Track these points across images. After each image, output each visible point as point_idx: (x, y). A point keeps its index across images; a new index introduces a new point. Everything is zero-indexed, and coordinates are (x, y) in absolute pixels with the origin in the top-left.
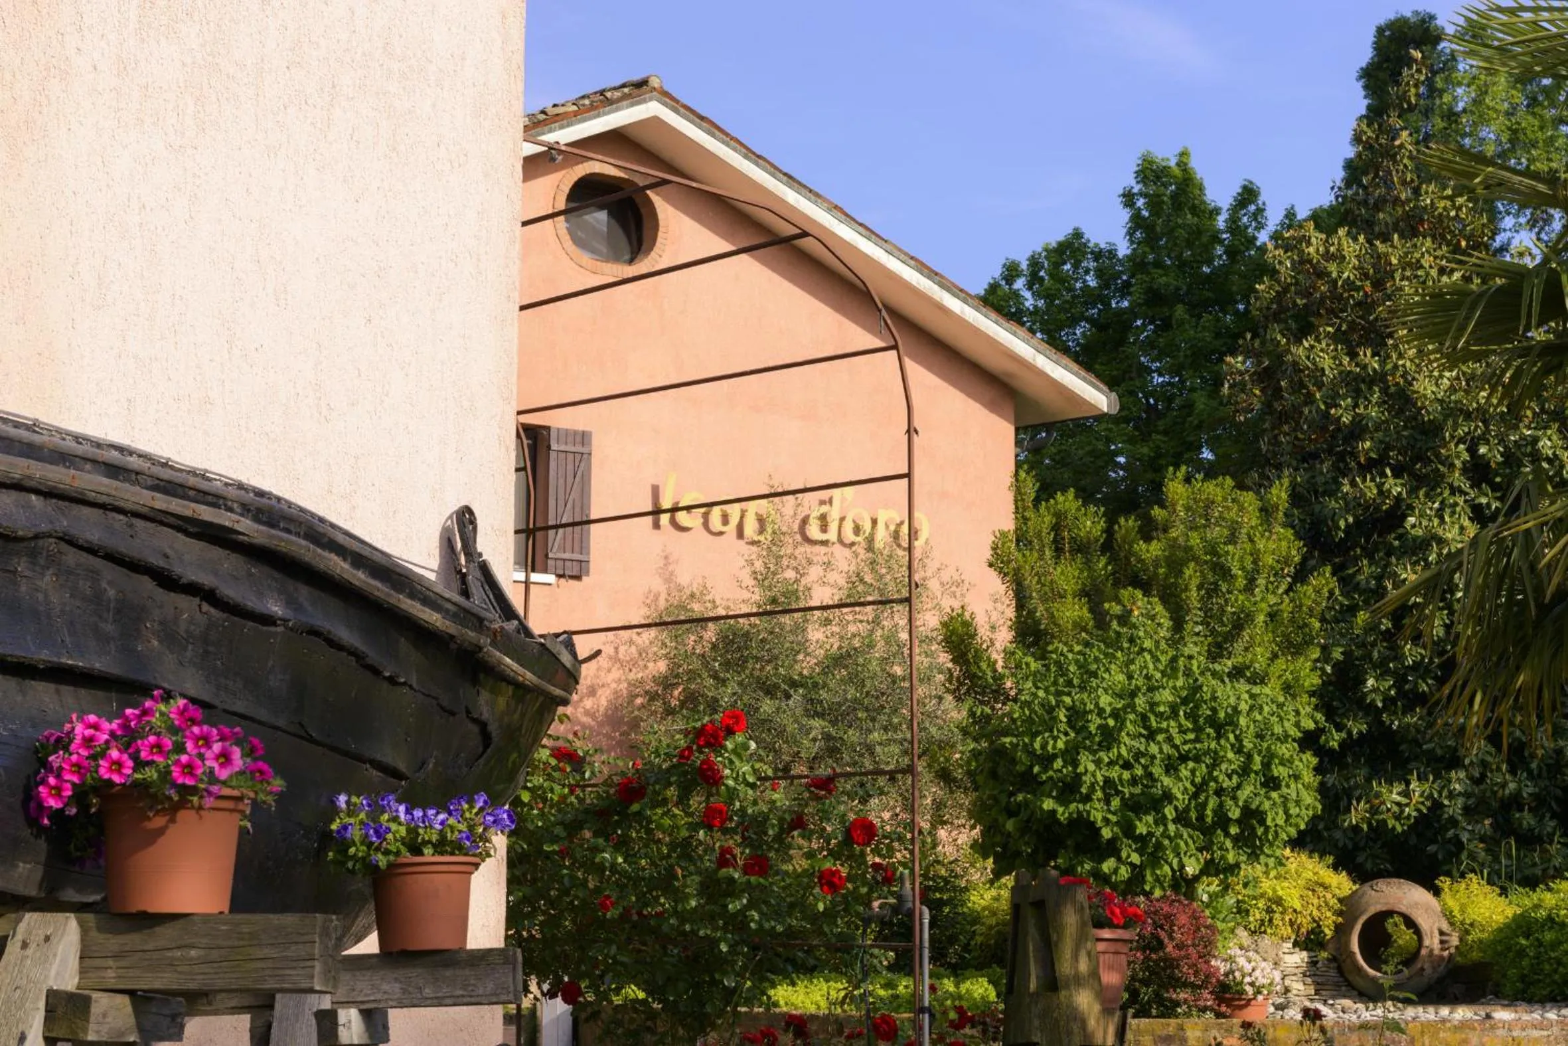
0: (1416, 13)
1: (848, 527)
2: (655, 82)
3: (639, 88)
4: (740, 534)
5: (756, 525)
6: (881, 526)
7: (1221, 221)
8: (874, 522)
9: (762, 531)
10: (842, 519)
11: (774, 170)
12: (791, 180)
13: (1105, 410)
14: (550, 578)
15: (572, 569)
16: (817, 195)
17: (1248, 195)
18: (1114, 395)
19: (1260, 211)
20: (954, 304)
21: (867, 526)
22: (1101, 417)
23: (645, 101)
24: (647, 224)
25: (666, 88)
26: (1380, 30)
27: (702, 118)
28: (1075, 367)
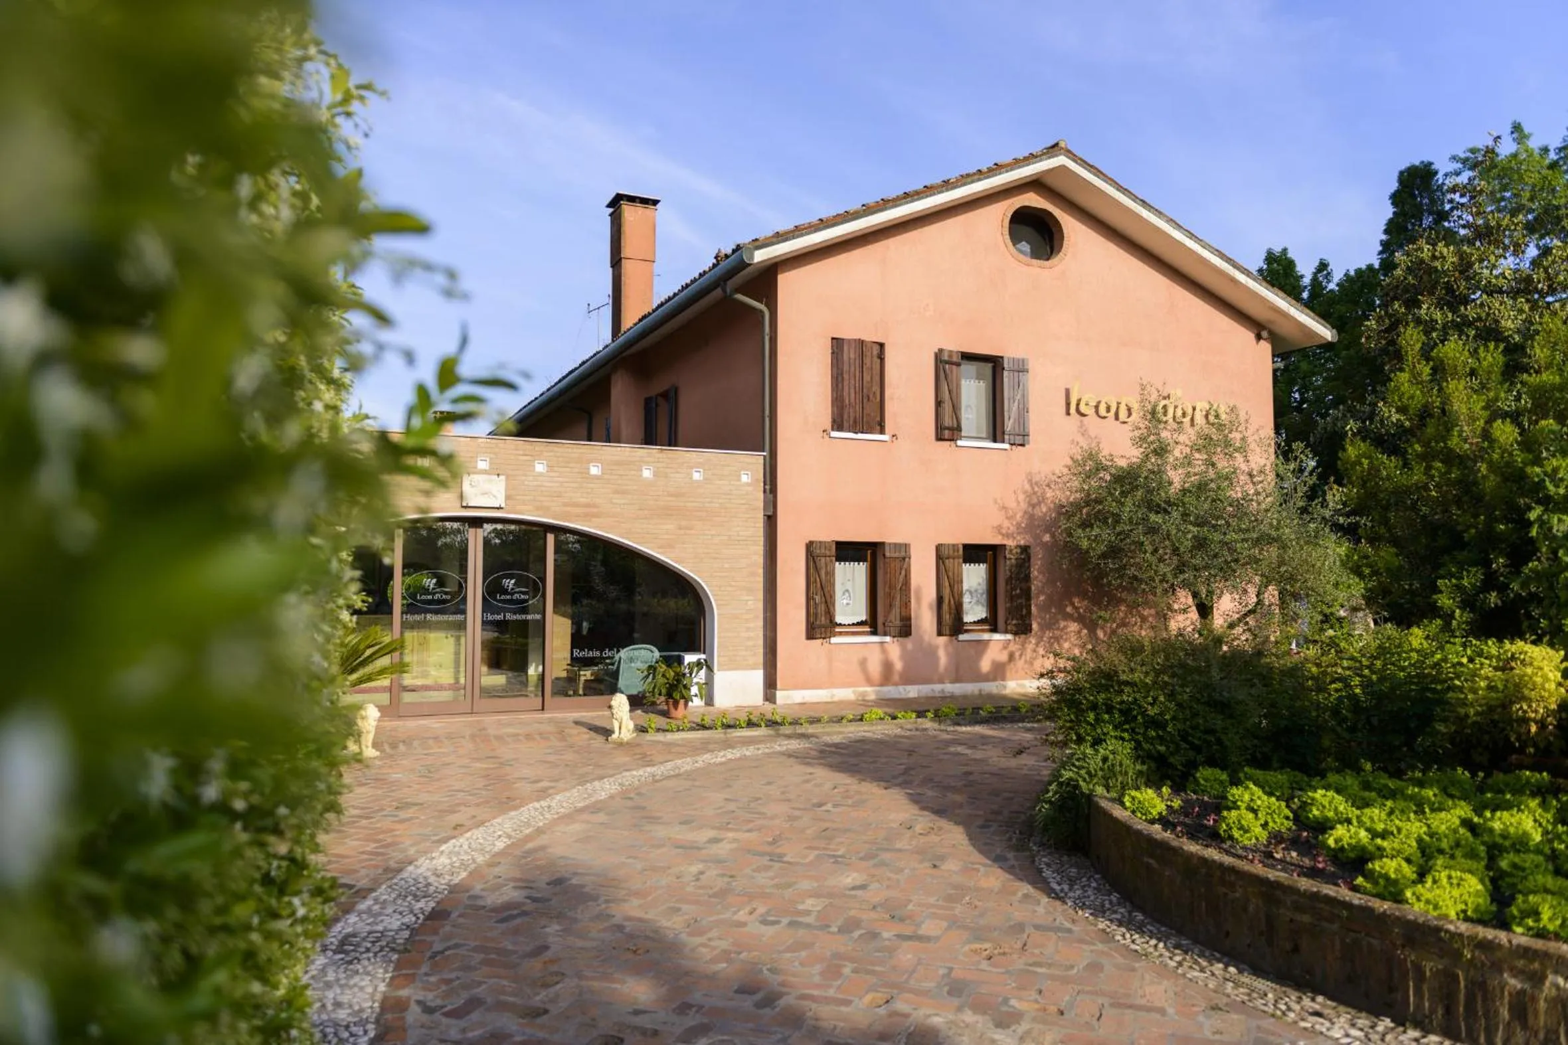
0: (1422, 162)
1: (1179, 413)
2: (1062, 144)
3: (1054, 149)
4: (1117, 418)
5: (1126, 412)
6: (1197, 412)
7: (1307, 281)
8: (1194, 409)
9: (1130, 415)
10: (1176, 407)
11: (1135, 198)
12: (1144, 203)
13: (1330, 339)
14: (1006, 446)
15: (1019, 440)
16: (1160, 213)
17: (1323, 266)
18: (1334, 331)
19: (1329, 274)
20: (1242, 278)
21: (1190, 411)
22: (1328, 346)
23: (1057, 156)
24: (1056, 236)
25: (1069, 148)
26: (1401, 173)
27: (1092, 166)
28: (1312, 314)
